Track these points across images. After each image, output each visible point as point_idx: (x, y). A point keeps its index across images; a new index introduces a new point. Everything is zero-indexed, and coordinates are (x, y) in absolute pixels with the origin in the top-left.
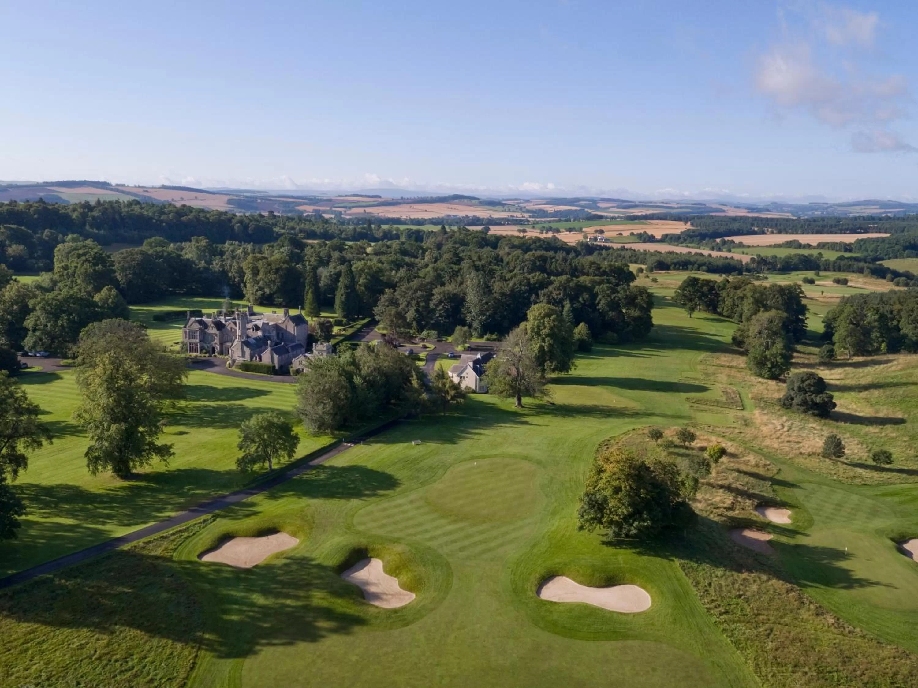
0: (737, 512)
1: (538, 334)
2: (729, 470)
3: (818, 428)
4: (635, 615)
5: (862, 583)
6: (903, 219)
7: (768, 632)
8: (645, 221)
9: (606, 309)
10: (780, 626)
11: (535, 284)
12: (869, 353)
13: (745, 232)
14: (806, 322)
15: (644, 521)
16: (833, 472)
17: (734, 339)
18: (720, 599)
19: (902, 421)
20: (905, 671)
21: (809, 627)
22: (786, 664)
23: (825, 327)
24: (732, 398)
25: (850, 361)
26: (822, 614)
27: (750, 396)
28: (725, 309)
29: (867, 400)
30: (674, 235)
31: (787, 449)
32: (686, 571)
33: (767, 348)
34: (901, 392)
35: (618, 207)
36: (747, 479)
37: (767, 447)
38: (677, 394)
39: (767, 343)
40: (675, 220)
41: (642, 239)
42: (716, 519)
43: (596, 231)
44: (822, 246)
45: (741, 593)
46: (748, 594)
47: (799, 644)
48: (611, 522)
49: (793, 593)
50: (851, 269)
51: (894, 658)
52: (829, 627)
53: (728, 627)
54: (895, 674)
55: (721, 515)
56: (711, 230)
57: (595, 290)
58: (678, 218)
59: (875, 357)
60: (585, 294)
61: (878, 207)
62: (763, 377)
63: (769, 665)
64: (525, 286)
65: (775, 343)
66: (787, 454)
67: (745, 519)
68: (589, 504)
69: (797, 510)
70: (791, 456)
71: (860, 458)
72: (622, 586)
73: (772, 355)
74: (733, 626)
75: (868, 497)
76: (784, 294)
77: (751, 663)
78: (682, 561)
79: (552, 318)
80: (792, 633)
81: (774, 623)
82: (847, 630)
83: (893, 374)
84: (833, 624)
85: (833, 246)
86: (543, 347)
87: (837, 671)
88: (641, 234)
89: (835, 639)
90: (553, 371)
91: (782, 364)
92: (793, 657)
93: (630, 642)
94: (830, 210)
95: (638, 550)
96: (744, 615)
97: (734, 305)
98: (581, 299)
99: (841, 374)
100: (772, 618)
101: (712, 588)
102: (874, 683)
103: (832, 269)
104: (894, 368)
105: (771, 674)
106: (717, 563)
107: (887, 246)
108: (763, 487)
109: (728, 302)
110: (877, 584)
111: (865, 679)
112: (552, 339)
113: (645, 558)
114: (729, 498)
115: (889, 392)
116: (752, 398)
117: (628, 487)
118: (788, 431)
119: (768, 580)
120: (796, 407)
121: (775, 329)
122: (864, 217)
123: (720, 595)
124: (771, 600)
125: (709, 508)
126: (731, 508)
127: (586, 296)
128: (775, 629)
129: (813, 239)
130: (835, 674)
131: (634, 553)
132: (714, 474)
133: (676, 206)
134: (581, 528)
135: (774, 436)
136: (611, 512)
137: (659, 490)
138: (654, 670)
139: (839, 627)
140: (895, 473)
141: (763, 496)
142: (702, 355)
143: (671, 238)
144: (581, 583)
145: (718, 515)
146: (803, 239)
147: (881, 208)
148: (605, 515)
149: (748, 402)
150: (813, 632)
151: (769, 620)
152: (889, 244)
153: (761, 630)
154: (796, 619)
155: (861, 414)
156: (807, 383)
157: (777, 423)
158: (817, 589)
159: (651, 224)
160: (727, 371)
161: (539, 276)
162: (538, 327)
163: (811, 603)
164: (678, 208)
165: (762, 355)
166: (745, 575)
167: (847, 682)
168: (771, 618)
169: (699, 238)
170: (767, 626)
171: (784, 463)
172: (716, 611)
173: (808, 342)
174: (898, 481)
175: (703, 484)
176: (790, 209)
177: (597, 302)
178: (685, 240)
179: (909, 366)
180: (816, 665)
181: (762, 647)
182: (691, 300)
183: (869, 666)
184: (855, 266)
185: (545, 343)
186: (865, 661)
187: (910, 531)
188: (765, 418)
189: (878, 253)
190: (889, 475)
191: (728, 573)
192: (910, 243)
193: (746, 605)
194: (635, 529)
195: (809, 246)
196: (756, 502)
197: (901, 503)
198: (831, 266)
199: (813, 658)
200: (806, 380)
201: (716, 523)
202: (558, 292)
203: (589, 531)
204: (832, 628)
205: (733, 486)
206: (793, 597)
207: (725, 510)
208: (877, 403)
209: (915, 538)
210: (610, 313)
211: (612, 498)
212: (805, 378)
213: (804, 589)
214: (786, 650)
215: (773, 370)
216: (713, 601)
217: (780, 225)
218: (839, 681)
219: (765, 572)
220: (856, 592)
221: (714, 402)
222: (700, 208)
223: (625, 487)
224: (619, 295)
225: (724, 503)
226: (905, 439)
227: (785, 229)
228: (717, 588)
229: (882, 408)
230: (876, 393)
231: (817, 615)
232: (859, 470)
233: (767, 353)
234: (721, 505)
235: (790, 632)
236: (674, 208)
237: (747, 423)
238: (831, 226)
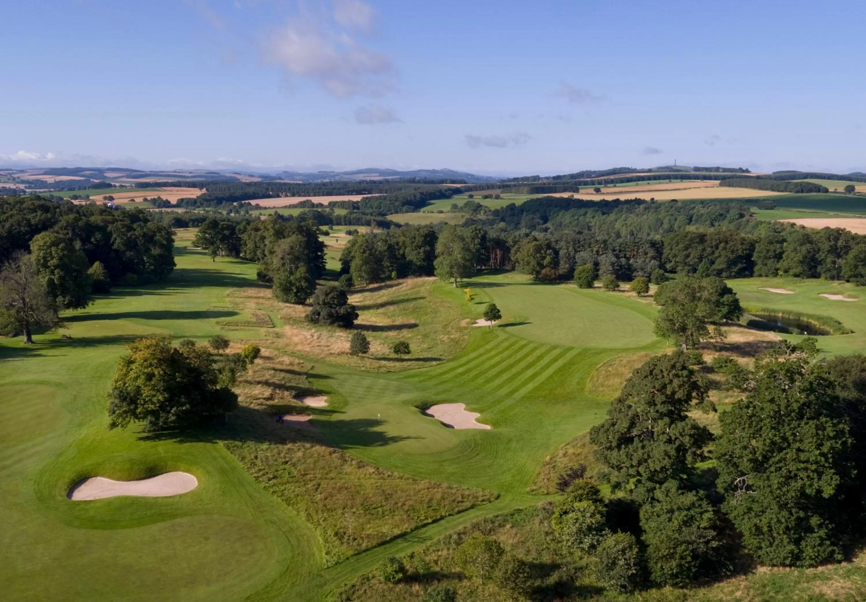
0: (276, 401)
1: (45, 266)
2: (265, 369)
3: (344, 335)
4: (181, 496)
5: (395, 439)
6: (400, 182)
7: (316, 486)
8: (158, 188)
9: (123, 248)
10: (326, 481)
11: (36, 225)
12: (383, 280)
13: (260, 196)
14: (325, 257)
15: (182, 405)
16: (361, 365)
17: (259, 274)
18: (267, 467)
19: (415, 326)
20: (438, 496)
21: (353, 477)
22: (335, 509)
23: (342, 264)
24: (263, 319)
25: (367, 288)
26: (364, 466)
27: (279, 317)
28: (248, 252)
29: (384, 314)
30: (190, 199)
31: (319, 351)
32: (231, 449)
33: (291, 273)
34: (412, 305)
35: (128, 177)
36: (283, 375)
37: (300, 351)
38: (207, 320)
39: (291, 268)
40: (189, 187)
41: (157, 204)
42: (257, 408)
43: (105, 198)
44: (332, 205)
45: (287, 459)
46: (294, 460)
47: (346, 491)
48: (147, 413)
49: (336, 454)
50: (360, 223)
51: (428, 488)
52: (370, 475)
53: (277, 489)
54: (430, 500)
55: (261, 404)
56: (227, 194)
57: (109, 229)
58: (193, 185)
59: (388, 283)
60: (97, 233)
61: (378, 174)
62: (291, 303)
63: (320, 512)
64: (24, 227)
65: (298, 267)
66: (319, 354)
67: (285, 406)
68: (120, 396)
69: (332, 395)
70: (322, 356)
71: (384, 354)
72: (164, 475)
73: (296, 279)
74: (283, 488)
75: (393, 380)
76: (303, 230)
77: (303, 514)
78: (226, 442)
79: (60, 247)
80: (338, 485)
81: (321, 479)
82: (386, 475)
83: (404, 293)
84: (373, 472)
85: (342, 205)
86: (53, 280)
87: (381, 506)
88: (154, 199)
89: (377, 483)
90: (68, 306)
91: (306, 287)
92: (341, 502)
93: (178, 520)
94: (337, 178)
95: (179, 439)
96: (292, 477)
97: (256, 247)
98: (93, 240)
99: (359, 297)
100: (319, 476)
101: (259, 460)
102: (414, 509)
103: (343, 223)
104: (404, 289)
105: (323, 519)
106: (260, 439)
107: (388, 202)
108: (299, 380)
109: (250, 245)
110: (408, 438)
111: (406, 508)
112: (62, 270)
113: (187, 445)
114: (267, 392)
115: (402, 306)
116: (281, 318)
117: (161, 372)
118: (318, 339)
119: (312, 447)
120: (323, 321)
121: (297, 254)
122: (366, 181)
123: (267, 464)
124: (315, 462)
125: (248, 400)
126: (271, 398)
127: (98, 236)
128: (322, 483)
129: (325, 200)
130: (380, 509)
131: (175, 442)
132: (250, 372)
133: (190, 175)
134: (114, 425)
135: (305, 343)
136: (145, 402)
137: (195, 374)
138: (207, 539)
139: (380, 474)
140: (413, 362)
141: (300, 388)
142: (229, 290)
143: (187, 203)
144: (118, 479)
145: (259, 405)
146: (316, 200)
147: (380, 176)
148: (139, 406)
149: (277, 320)
150: (356, 480)
151: (316, 477)
152: (390, 201)
153: (309, 486)
154: (340, 473)
155: (381, 324)
156: (330, 296)
157: (308, 334)
158: (357, 450)
159: (165, 191)
160: (255, 300)
161: (41, 215)
162: (44, 258)
163: (352, 460)
164: (192, 177)
165: (287, 280)
166: (289, 446)
167: (391, 513)
168: (317, 476)
169: (215, 201)
170: (314, 482)
171: (317, 361)
172: (265, 478)
173: (328, 278)
174: (417, 367)
175: (240, 382)
176: (300, 177)
177: (111, 242)
178: (202, 205)
179: (415, 286)
180: (362, 505)
181: (311, 499)
182: (212, 243)
183: (408, 498)
184: (363, 220)
185: (54, 275)
186: (405, 494)
187: (430, 400)
188: (295, 331)
189: (382, 210)
190: (409, 363)
191: (273, 446)
192: (407, 200)
193: (293, 469)
194: (173, 415)
195: (321, 205)
196: (294, 393)
197: (421, 382)
198: (342, 220)
199: (358, 501)
200: (330, 293)
201: (258, 411)
202: (66, 231)
203: (122, 426)
204: (374, 475)
205: (271, 381)
206: (336, 457)
207: (264, 401)
208: (393, 316)
209: (434, 405)
210: (128, 253)
211: (145, 386)
212: (328, 291)
213: (345, 451)
214: (334, 498)
215: (299, 294)
216: (260, 470)
217: (293, 189)
218: (383, 513)
219: (308, 441)
220: (391, 447)
221: (245, 323)
222: (213, 177)
223: (159, 372)
224: (136, 233)
225: (263, 395)
226: (419, 337)
227: (298, 192)
228: (264, 459)
229: (397, 318)
230: (391, 308)
231: (359, 467)
232: (383, 362)
233: (292, 278)
234: (261, 396)
235: (336, 484)
236: (188, 177)
237: (278, 336)
238: (339, 189)
